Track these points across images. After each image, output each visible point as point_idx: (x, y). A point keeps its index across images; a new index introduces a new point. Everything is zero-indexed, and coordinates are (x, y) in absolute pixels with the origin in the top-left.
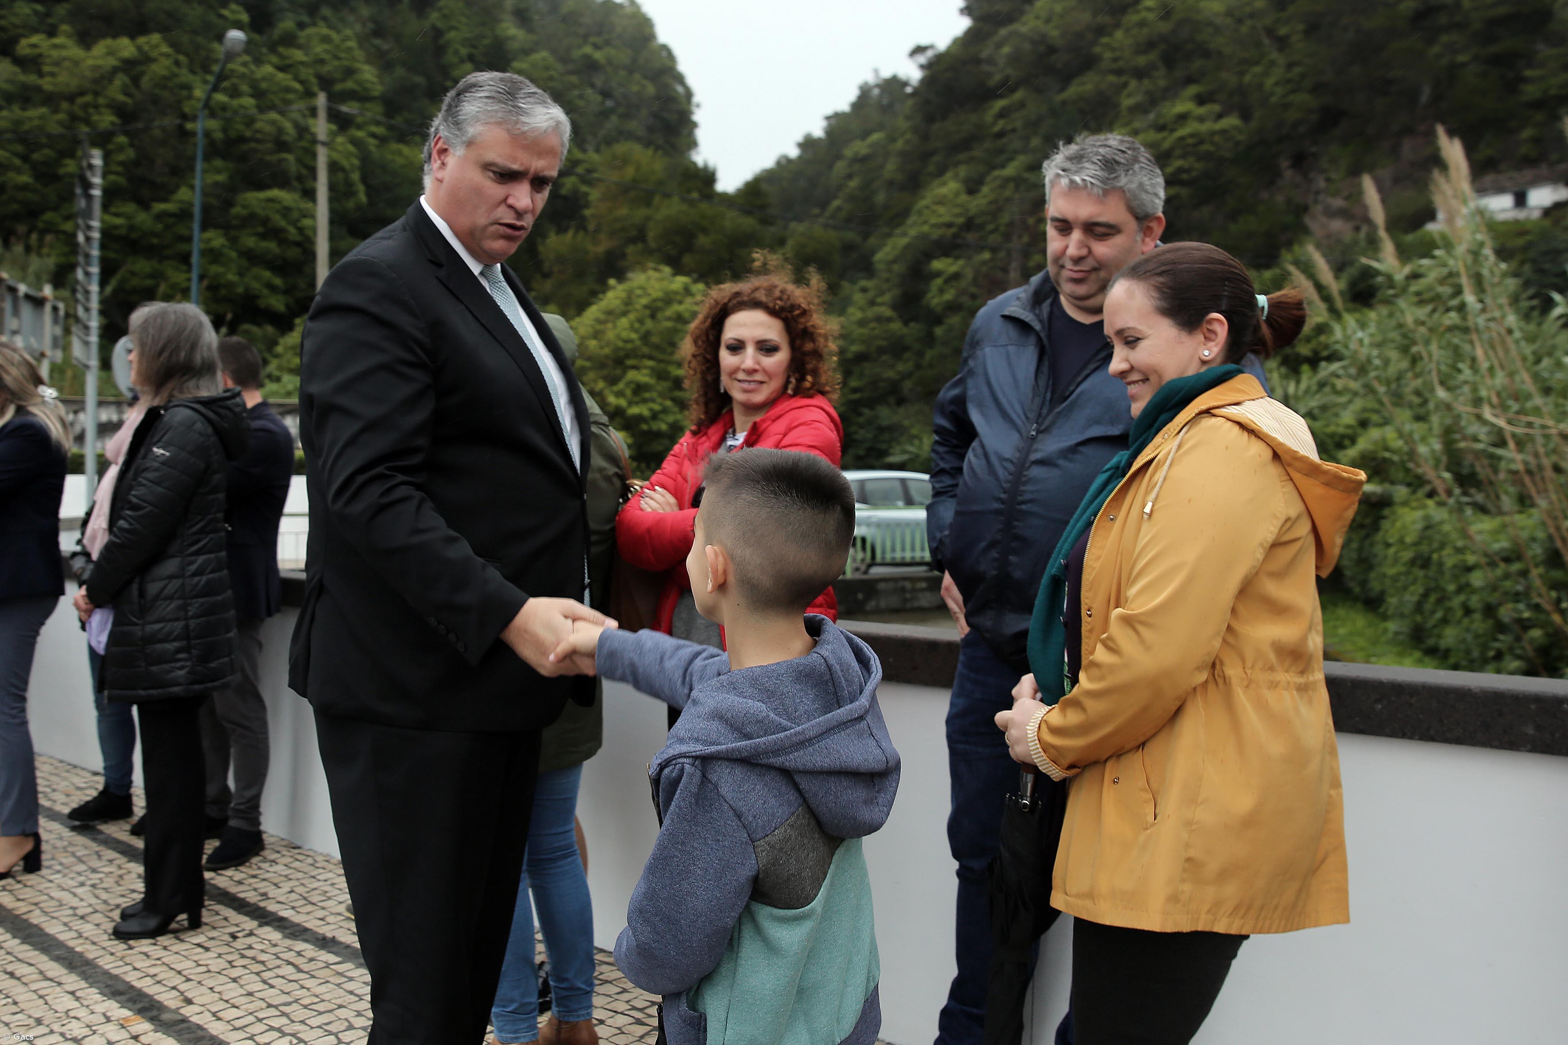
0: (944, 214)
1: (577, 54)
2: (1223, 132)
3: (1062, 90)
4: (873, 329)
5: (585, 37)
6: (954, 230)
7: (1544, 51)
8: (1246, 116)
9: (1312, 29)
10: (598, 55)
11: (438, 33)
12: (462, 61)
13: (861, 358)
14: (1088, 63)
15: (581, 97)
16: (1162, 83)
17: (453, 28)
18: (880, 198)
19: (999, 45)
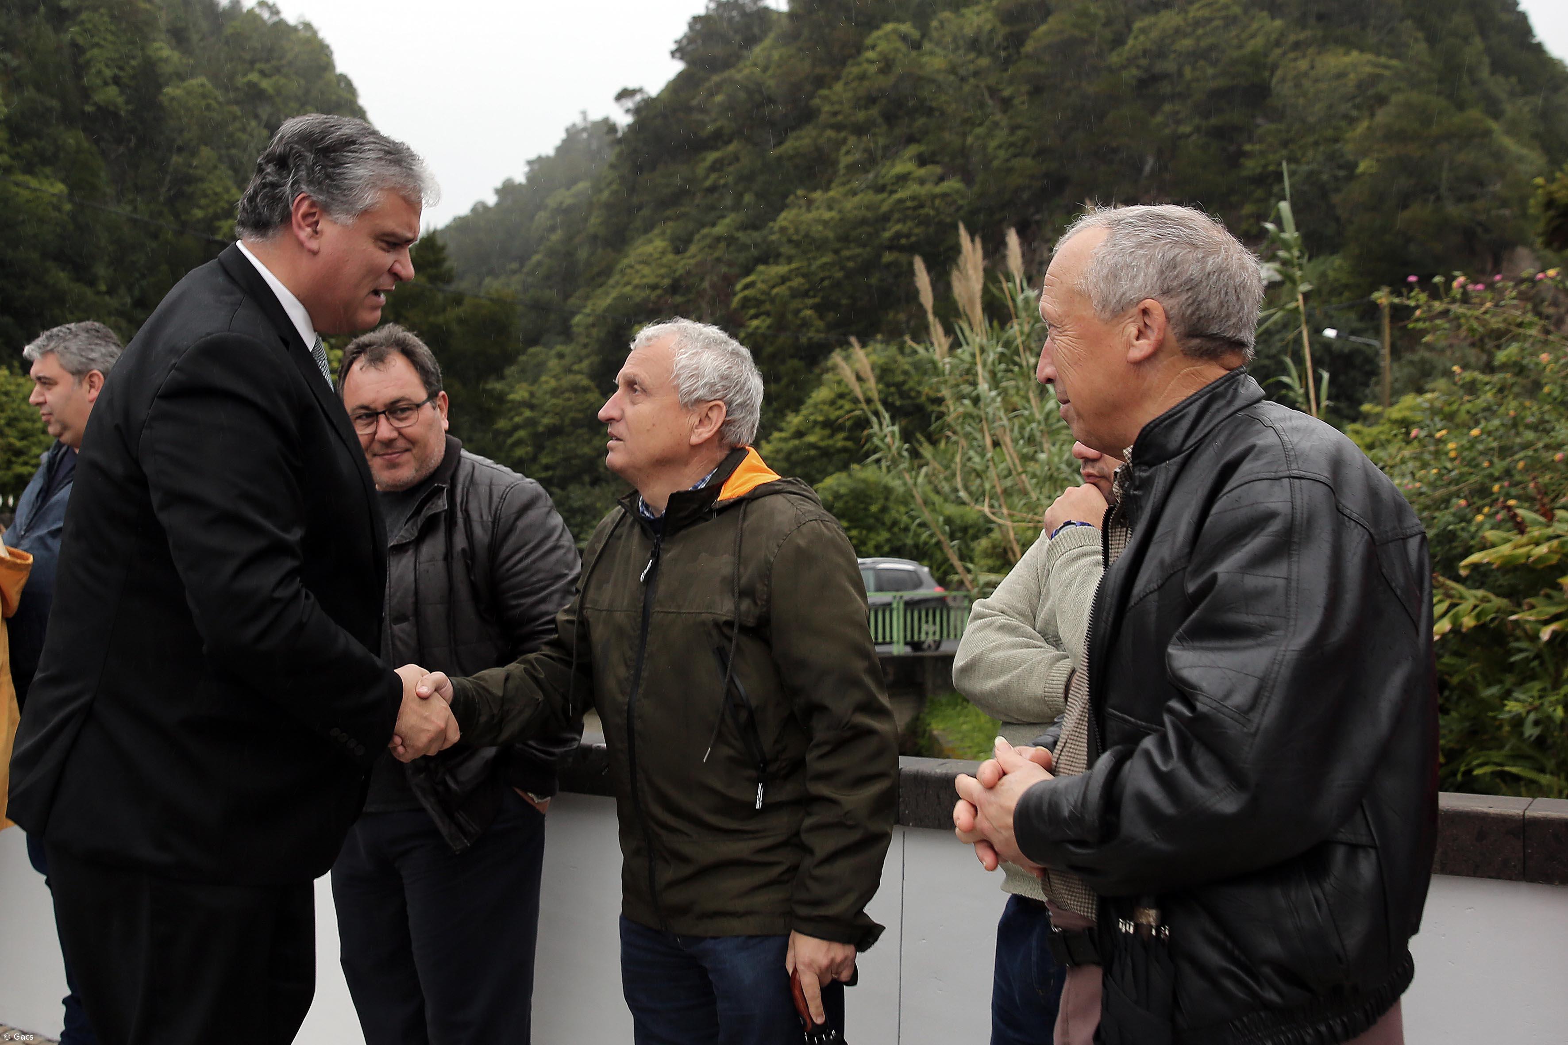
0: (649, 274)
1: (241, 81)
2: (944, 195)
3: (780, 143)
4: (569, 399)
5: (252, 63)
6: (659, 292)
7: (1264, 126)
8: (968, 178)
9: (1036, 91)
10: (265, 84)
11: (77, 49)
12: (106, 84)
13: (555, 431)
14: (807, 116)
15: (244, 130)
16: (881, 141)
17: (97, 45)
18: (583, 254)
19: (711, 94)
